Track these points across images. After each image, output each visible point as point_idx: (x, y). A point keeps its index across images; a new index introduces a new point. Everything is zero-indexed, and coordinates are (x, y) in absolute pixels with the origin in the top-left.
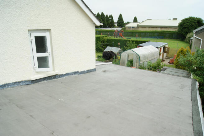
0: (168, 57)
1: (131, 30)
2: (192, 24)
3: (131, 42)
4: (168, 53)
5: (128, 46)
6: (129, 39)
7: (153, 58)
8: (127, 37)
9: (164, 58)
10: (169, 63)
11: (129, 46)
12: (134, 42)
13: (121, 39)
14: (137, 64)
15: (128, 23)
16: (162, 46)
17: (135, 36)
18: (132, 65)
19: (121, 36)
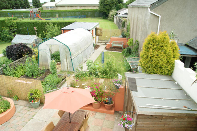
0: (101, 41)
1: (49, 9)
3: (51, 25)
4: (102, 36)
5: (47, 30)
6: (48, 21)
7: (87, 46)
8: (46, 19)
9: (97, 42)
10: (106, 48)
11: (50, 30)
12: (56, 25)
13: (37, 21)
14: (68, 60)
15: (45, 3)
16: (93, 28)
17: (55, 17)
18: (60, 62)
19: (39, 17)
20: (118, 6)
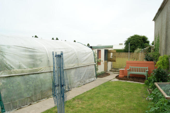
0: (114, 69)
2: (138, 41)
4: (115, 61)
9: (108, 71)
10: (117, 77)
16: (101, 48)
20: (143, 45)
